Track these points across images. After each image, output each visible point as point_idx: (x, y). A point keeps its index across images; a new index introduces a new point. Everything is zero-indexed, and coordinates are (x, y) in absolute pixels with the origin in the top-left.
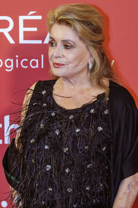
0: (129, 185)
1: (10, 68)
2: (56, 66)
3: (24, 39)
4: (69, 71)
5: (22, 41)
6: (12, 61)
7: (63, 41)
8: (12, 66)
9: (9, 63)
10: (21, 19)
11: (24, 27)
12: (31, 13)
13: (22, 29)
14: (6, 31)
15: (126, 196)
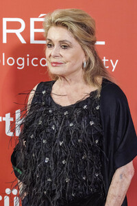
0: (121, 175)
1: (21, 67)
2: (54, 65)
3: (35, 39)
5: (33, 41)
6: (23, 59)
7: (60, 41)
8: (23, 64)
9: (21, 62)
10: (33, 20)
11: (35, 28)
12: (42, 15)
13: (33, 31)
14: (18, 32)
15: (118, 185)
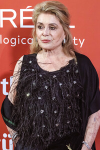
0: (95, 118)
1: (14, 44)
4: (54, 45)
5: (22, 26)
6: (15, 39)
7: (50, 24)
9: (13, 41)
11: (24, 16)
12: (28, 7)
13: (22, 18)
14: (11, 19)
